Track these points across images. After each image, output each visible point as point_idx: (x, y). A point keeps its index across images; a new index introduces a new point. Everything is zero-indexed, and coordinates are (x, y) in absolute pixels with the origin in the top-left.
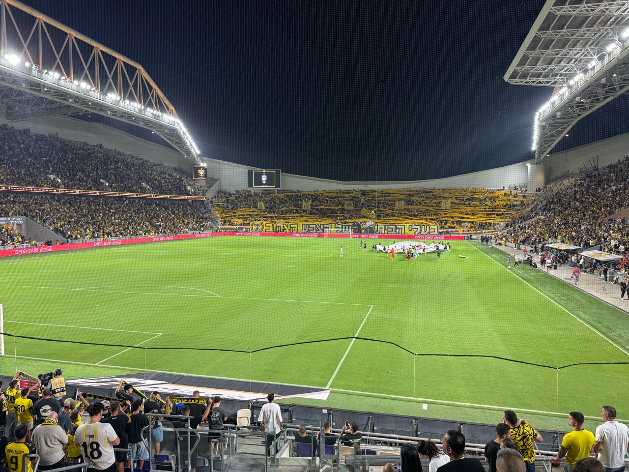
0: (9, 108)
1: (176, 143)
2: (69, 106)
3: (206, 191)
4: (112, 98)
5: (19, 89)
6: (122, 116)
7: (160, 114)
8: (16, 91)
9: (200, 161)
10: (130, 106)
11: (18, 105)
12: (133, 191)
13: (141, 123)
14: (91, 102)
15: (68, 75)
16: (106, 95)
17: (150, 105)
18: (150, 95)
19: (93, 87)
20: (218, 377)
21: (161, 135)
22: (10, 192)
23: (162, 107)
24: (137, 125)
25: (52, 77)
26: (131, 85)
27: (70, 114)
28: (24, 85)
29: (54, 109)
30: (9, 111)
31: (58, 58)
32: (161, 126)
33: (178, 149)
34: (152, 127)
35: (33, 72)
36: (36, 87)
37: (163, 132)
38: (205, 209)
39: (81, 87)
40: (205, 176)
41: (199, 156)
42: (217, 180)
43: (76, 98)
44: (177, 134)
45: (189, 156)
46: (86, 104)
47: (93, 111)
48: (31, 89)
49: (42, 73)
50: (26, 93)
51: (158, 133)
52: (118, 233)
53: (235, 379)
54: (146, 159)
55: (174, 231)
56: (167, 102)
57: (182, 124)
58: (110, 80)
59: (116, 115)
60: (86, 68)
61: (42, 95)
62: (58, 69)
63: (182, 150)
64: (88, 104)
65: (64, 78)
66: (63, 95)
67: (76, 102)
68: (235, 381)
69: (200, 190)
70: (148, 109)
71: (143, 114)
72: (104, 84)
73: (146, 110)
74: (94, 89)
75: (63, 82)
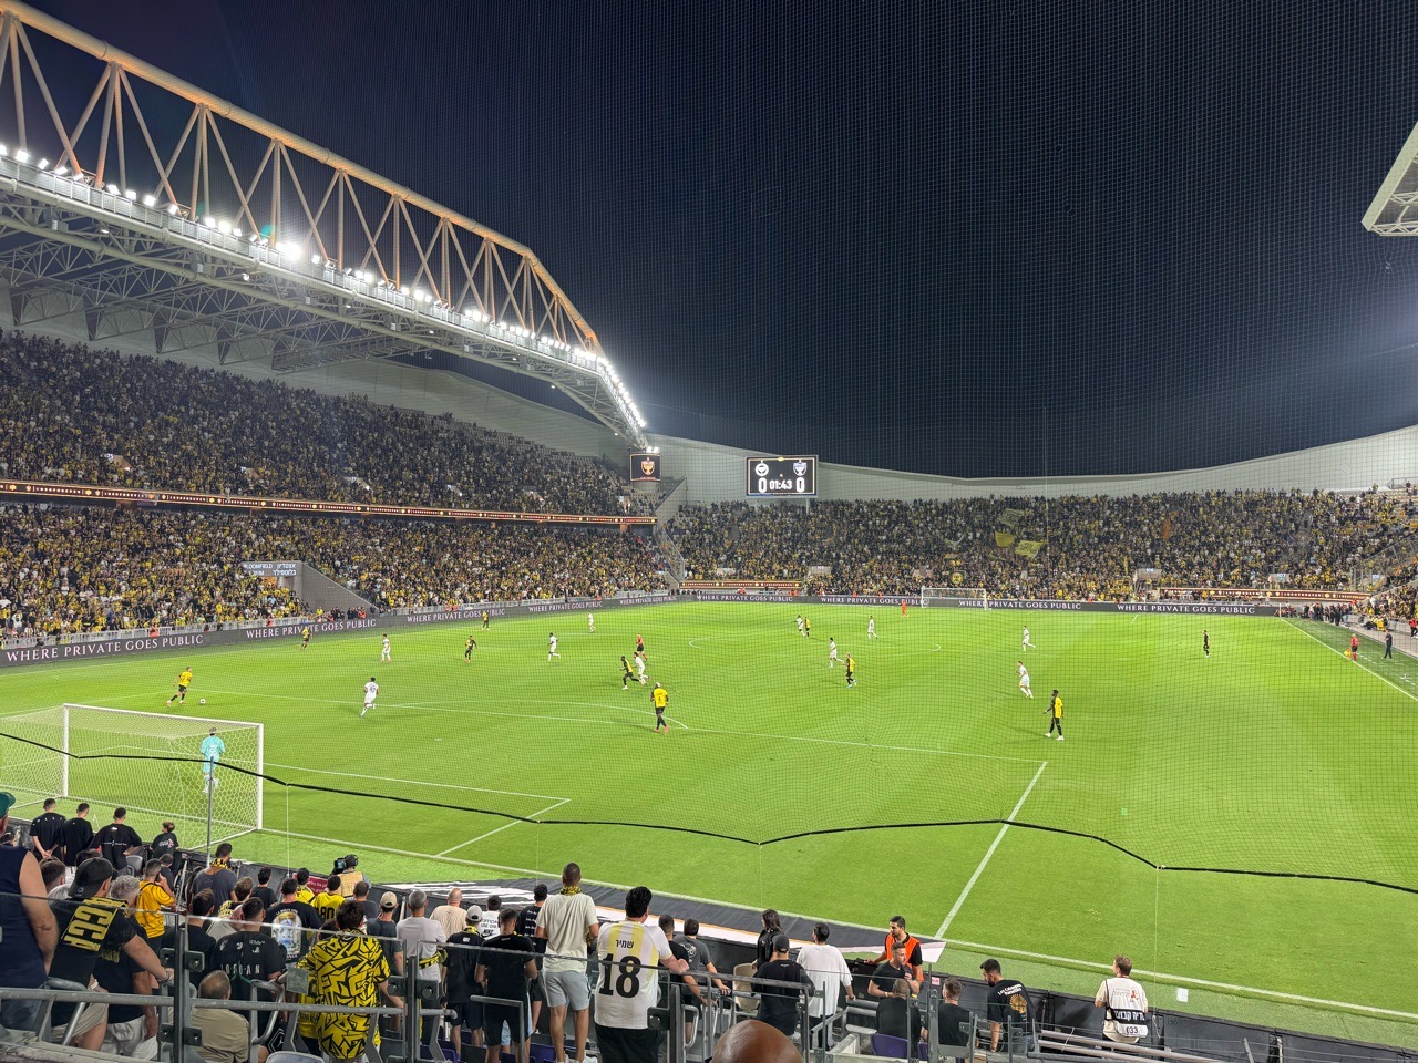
0: (279, 347)
1: (599, 407)
2: (389, 339)
3: (658, 505)
4: (475, 319)
5: (301, 307)
6: (491, 356)
7: (568, 347)
8: (292, 313)
9: (646, 443)
10: (507, 334)
11: (296, 341)
12: (512, 509)
13: (529, 367)
14: (432, 329)
15: (390, 275)
16: (461, 312)
17: (548, 330)
18: (548, 309)
19: (436, 299)
20: (687, 897)
21: (570, 394)
22: (274, 512)
23: (571, 334)
24: (521, 372)
25: (361, 283)
26: (510, 290)
27: (391, 355)
28: (308, 300)
29: (362, 345)
30: (280, 352)
31: (373, 243)
32: (568, 371)
33: (601, 419)
34: (550, 375)
35: (327, 272)
36: (330, 302)
37: (571, 384)
38: (654, 543)
39: (416, 299)
40: (656, 473)
41: (644, 431)
42: (680, 482)
43: (404, 321)
44: (600, 387)
45: (623, 432)
46: (423, 333)
47: (436, 346)
48: (320, 307)
49: (342, 275)
50: (312, 315)
51: (563, 388)
52: (479, 595)
53: (726, 904)
54: (538, 442)
55: (584, 593)
56: (581, 323)
57: (610, 368)
58: (471, 282)
59: (480, 354)
60: (424, 260)
61: (340, 319)
62: (372, 265)
63: (610, 421)
64: (427, 333)
65: (382, 282)
66: (380, 316)
67: (404, 329)
68: (726, 908)
69: (645, 505)
70: (544, 339)
71: (534, 348)
72: (458, 295)
73: (539, 340)
74: (439, 301)
75: (380, 291)
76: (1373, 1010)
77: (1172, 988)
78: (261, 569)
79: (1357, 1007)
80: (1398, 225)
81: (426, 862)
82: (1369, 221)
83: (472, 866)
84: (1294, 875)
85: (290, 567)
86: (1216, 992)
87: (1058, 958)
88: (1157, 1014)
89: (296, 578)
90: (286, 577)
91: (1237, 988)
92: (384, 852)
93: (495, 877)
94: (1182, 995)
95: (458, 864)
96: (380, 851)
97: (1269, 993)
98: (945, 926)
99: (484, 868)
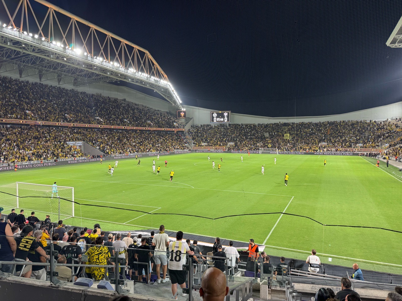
0: (76, 79)
1: (168, 97)
2: (107, 77)
3: (185, 125)
4: (132, 71)
5: (81, 68)
6: (137, 82)
7: (159, 80)
8: (79, 69)
9: (182, 107)
10: (141, 76)
11: (80, 78)
12: (144, 126)
13: (148, 85)
14: (119, 74)
15: (107, 58)
16: (128, 69)
17: (153, 74)
18: (153, 68)
19: (121, 65)
20: (194, 234)
21: (159, 93)
22: (75, 127)
23: (160, 76)
24: (146, 87)
25: (99, 61)
26: (142, 63)
27: (108, 82)
28: (84, 66)
29: (99, 79)
30: (75, 81)
31: (102, 49)
32: (159, 87)
33: (169, 100)
34: (154, 88)
35: (89, 58)
36: (90, 66)
37: (160, 90)
38: (184, 136)
39: (115, 65)
40: (185, 116)
41: (181, 104)
42: (191, 119)
43: (111, 72)
44: (168, 91)
45: (175, 104)
46: (117, 75)
47: (121, 79)
48: (87, 68)
49: (93, 58)
50: (85, 70)
51: (157, 91)
52: (134, 151)
53: (205, 236)
54: (151, 107)
55: (165, 150)
56: (163, 72)
57: (171, 86)
58: (130, 60)
59: (133, 81)
60: (117, 54)
61: (93, 71)
62: (102, 55)
63: (171, 101)
64: (118, 75)
65: (105, 60)
66: (104, 70)
67: (111, 74)
68: (205, 237)
69: (181, 125)
70: (152, 77)
71: (149, 80)
72: (127, 64)
74: (121, 66)
75: (104, 63)
76: (382, 263)
77: (327, 258)
78: (72, 144)
79: (377, 262)
80: (396, 44)
81: (121, 225)
82: (388, 43)
83: (134, 226)
84: (361, 227)
85: (80, 143)
86: (339, 259)
87: (296, 250)
88: (323, 265)
89: (82, 146)
90: (79, 146)
91: (345, 257)
92: (109, 223)
93: (140, 229)
94: (330, 259)
95: (130, 226)
96: (108, 222)
97: (354, 259)
98: (265, 241)
99: (137, 227)
